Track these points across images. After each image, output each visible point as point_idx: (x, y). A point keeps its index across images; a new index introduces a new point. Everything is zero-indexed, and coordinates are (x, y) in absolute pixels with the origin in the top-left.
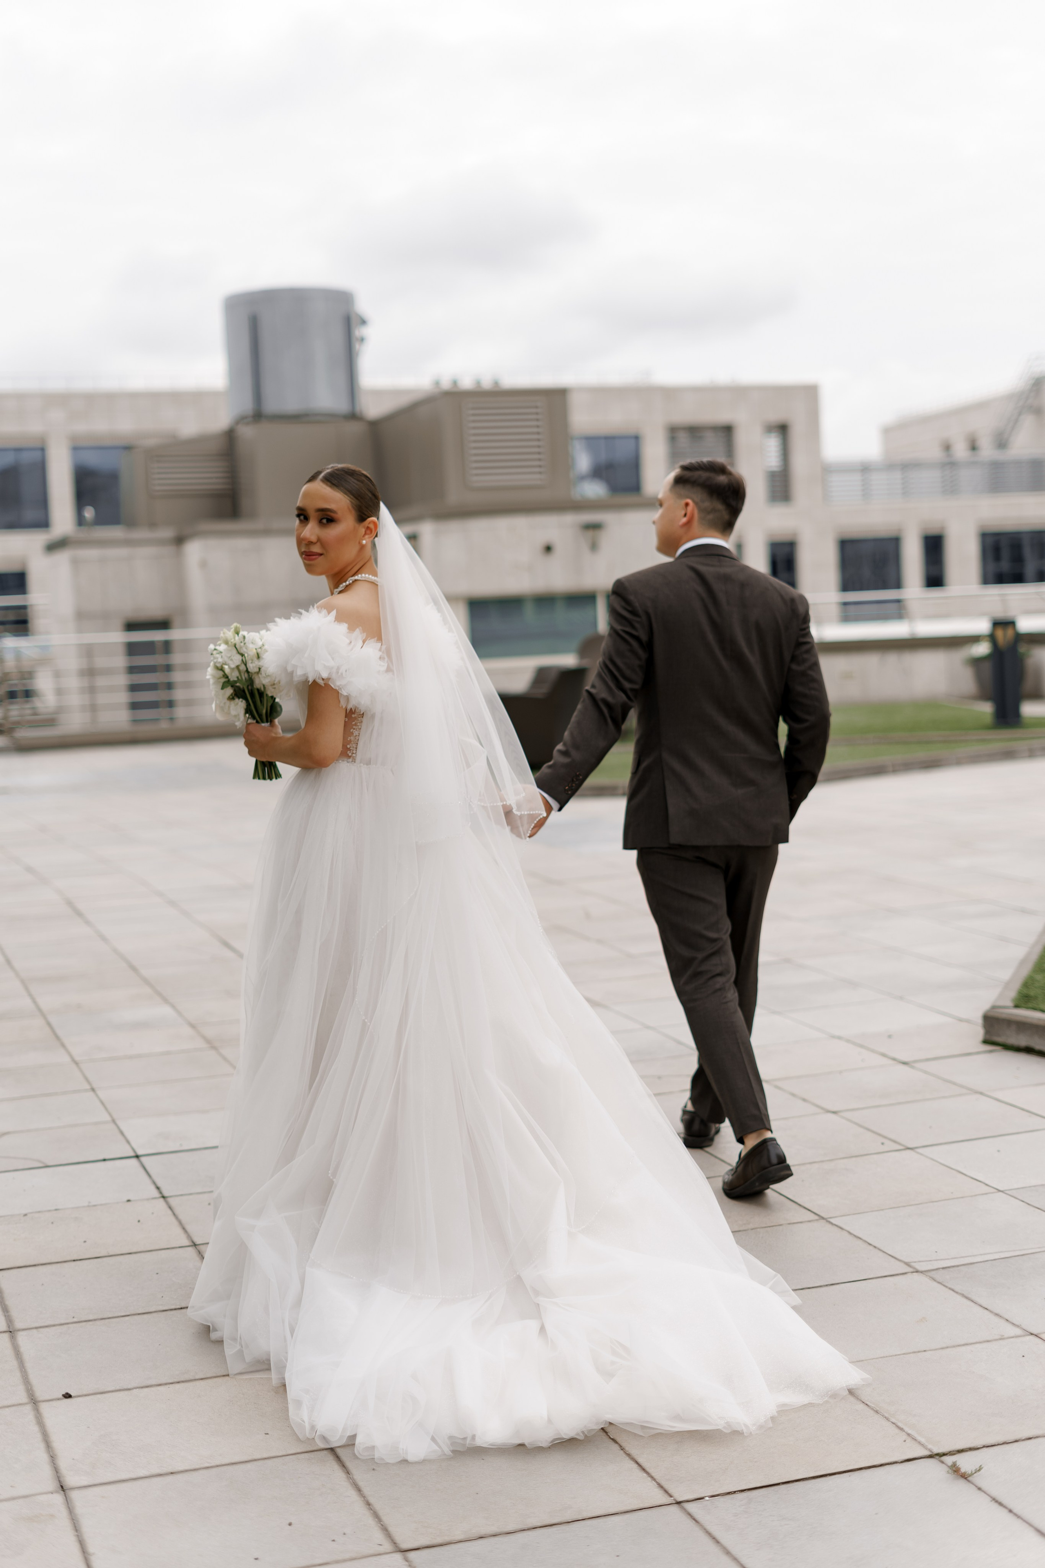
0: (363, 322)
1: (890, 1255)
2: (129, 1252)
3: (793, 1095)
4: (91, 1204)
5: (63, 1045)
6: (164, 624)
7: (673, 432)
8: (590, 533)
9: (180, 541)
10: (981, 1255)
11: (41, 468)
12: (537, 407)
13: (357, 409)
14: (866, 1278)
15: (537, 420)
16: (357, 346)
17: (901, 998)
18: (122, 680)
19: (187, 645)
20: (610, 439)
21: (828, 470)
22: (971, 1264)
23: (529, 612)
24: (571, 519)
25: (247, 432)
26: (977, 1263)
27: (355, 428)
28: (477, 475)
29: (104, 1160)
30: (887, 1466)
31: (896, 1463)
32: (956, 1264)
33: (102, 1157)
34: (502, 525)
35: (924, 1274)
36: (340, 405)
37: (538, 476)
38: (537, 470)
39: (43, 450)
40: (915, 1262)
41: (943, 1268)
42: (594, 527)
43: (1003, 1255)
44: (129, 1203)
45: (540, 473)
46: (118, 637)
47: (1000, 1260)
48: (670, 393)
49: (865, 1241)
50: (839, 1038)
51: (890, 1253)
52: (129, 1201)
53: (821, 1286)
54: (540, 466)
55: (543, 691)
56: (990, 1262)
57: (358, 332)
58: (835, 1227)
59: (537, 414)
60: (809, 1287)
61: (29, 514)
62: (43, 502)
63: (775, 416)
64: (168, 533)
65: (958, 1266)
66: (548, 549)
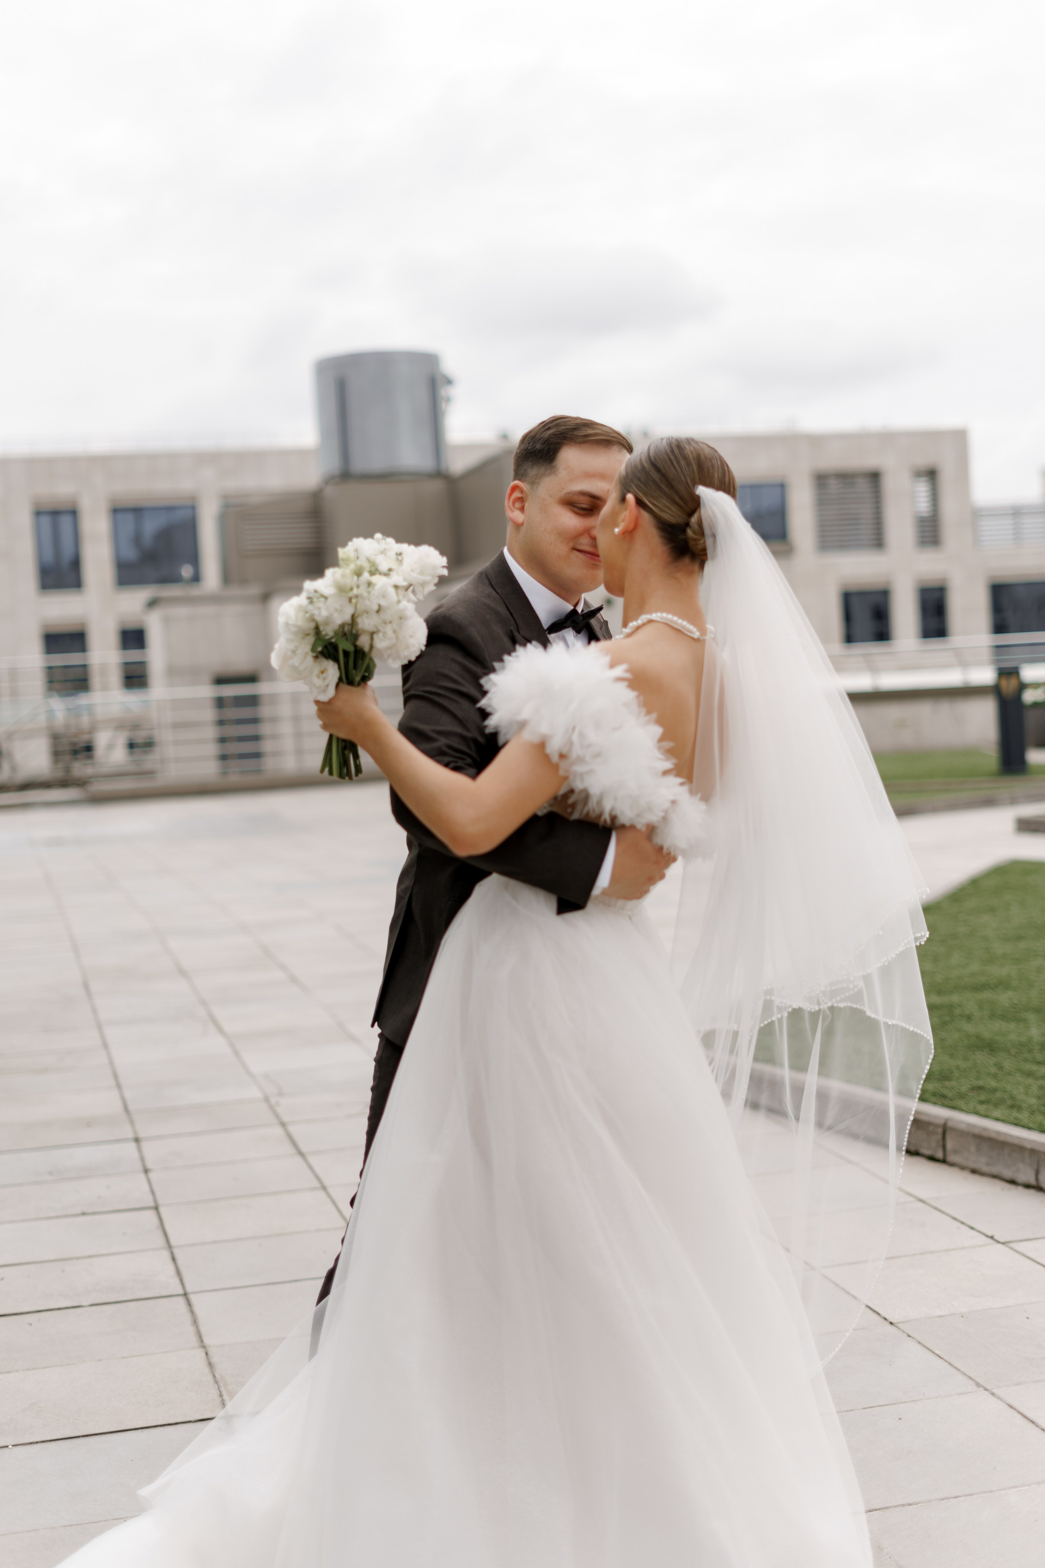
0: (449, 382)
6: (251, 678)
7: (821, 479)
9: (266, 598)
13: (443, 466)
16: (443, 405)
18: (211, 732)
19: (274, 698)
20: (757, 488)
21: (977, 515)
25: (330, 492)
27: (439, 486)
30: (181, 1424)
31: (190, 1422)
36: (426, 464)
39: (193, 508)
46: (207, 691)
48: (816, 441)
57: (443, 392)
62: (194, 559)
63: (923, 461)
64: (255, 590)
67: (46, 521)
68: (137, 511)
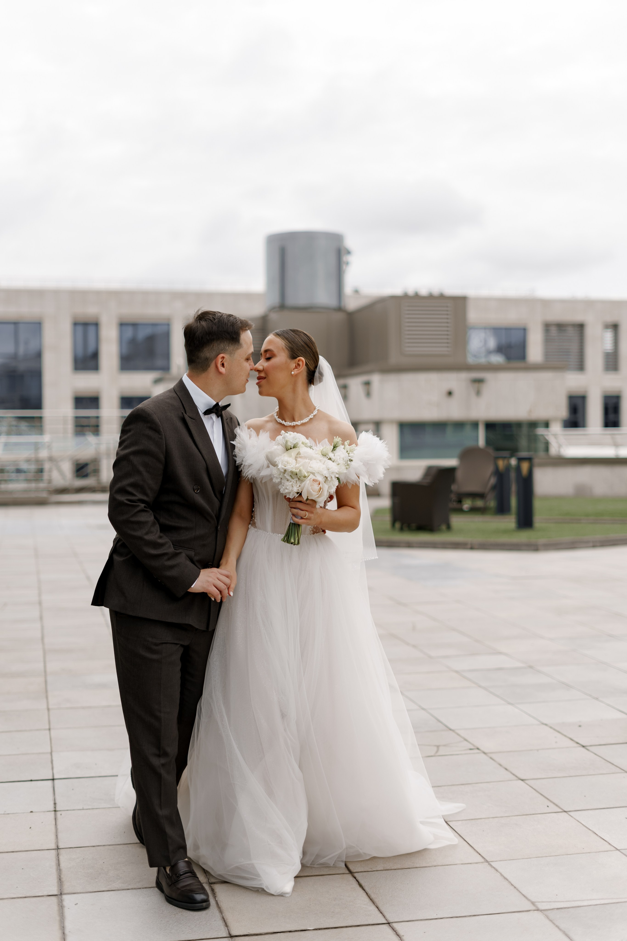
0: (349, 252)
1: (523, 895)
2: (12, 851)
3: (500, 765)
4: (5, 813)
5: (47, 697)
7: (547, 326)
8: (476, 385)
10: (588, 900)
11: (167, 336)
12: (447, 307)
13: (342, 304)
14: (500, 912)
15: (447, 314)
16: (344, 267)
17: (597, 699)
20: (508, 330)
22: (578, 907)
23: (449, 431)
24: (465, 376)
25: (274, 316)
26: (582, 906)
27: (340, 317)
28: (409, 347)
29: (31, 781)
32: (567, 906)
33: (30, 779)
34: (422, 378)
35: (542, 912)
36: (332, 302)
37: (446, 349)
38: (446, 345)
39: (168, 325)
40: (539, 902)
41: (558, 909)
42: (479, 381)
43: (603, 902)
44: (31, 813)
45: (448, 347)
47: (600, 906)
48: (546, 303)
49: (510, 882)
50: (546, 725)
51: (524, 893)
52: (31, 812)
53: (465, 916)
54: (448, 343)
55: (428, 480)
56: (592, 906)
57: (345, 258)
58: (493, 869)
59: (447, 311)
60: (457, 916)
61: (160, 362)
62: (167, 355)
63: (610, 319)
65: (568, 908)
66: (450, 393)
67: (80, 329)
68: (135, 325)
